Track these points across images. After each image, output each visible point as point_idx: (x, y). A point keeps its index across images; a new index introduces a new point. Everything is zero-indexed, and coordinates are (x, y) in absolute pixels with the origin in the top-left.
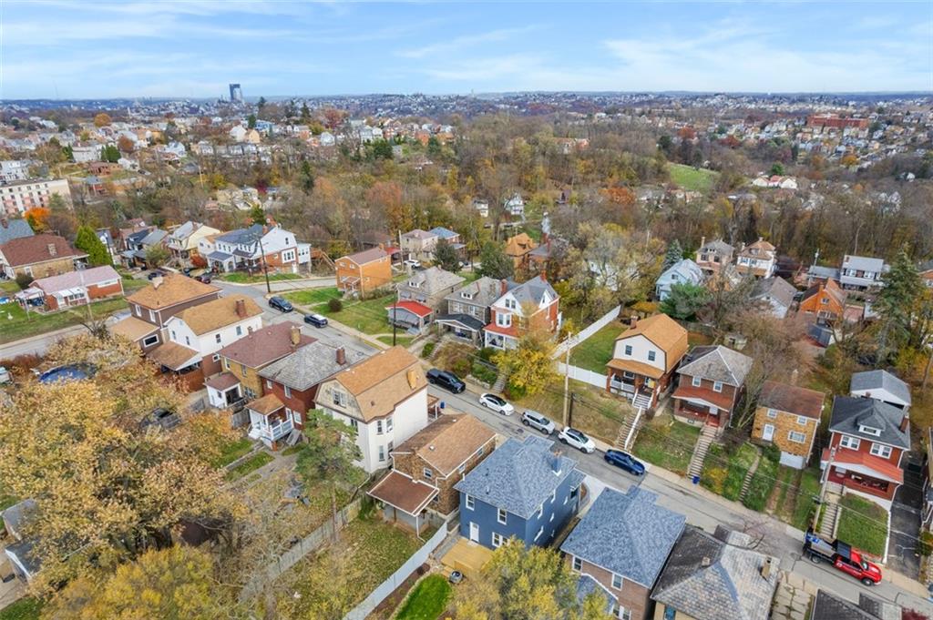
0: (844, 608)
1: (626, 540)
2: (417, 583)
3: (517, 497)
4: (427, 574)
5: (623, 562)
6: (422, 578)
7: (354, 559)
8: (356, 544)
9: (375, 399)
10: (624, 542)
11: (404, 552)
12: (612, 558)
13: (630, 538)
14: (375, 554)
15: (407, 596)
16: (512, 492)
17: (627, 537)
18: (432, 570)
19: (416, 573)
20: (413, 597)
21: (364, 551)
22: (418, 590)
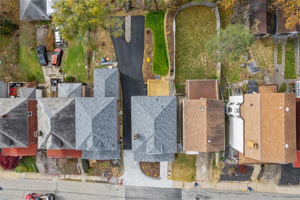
0: (15, 136)
1: (88, 110)
2: (170, 67)
3: (141, 103)
4: (169, 73)
5: (88, 102)
6: (170, 70)
7: (199, 58)
8: (205, 64)
9: (253, 107)
10: (89, 109)
11: (184, 74)
12: (93, 101)
13: (87, 111)
14: (194, 65)
15: (169, 59)
16: (145, 104)
17: (88, 111)
18: (169, 75)
19: (173, 69)
20: (167, 61)
21: (199, 64)
22: (167, 65)
